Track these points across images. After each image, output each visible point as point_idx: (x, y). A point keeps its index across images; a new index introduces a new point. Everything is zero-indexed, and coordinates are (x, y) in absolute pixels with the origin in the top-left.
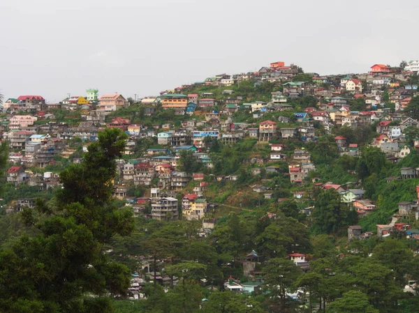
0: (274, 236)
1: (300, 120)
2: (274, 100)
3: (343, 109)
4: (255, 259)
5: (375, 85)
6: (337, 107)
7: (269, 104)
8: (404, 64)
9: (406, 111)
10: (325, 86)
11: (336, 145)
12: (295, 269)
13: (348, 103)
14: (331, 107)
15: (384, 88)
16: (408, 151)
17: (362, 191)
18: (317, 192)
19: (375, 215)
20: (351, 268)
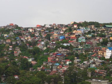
0: (10, 71)
1: (17, 39)
2: (10, 34)
3: (29, 36)
4: (4, 77)
5: (37, 30)
6: (27, 36)
7: (9, 35)
8: (45, 25)
9: (46, 38)
10: (24, 30)
11: (27, 46)
12: (15, 79)
13: (30, 35)
14: (26, 36)
15: (40, 31)
16: (46, 48)
17: (33, 59)
18: (21, 59)
19: (37, 65)
20: (30, 79)
